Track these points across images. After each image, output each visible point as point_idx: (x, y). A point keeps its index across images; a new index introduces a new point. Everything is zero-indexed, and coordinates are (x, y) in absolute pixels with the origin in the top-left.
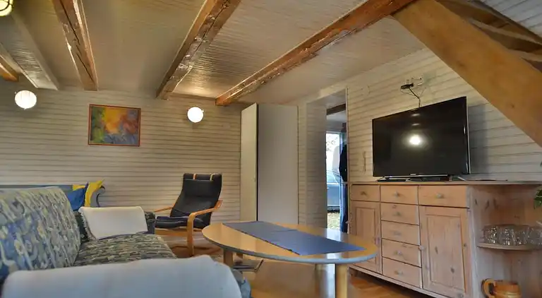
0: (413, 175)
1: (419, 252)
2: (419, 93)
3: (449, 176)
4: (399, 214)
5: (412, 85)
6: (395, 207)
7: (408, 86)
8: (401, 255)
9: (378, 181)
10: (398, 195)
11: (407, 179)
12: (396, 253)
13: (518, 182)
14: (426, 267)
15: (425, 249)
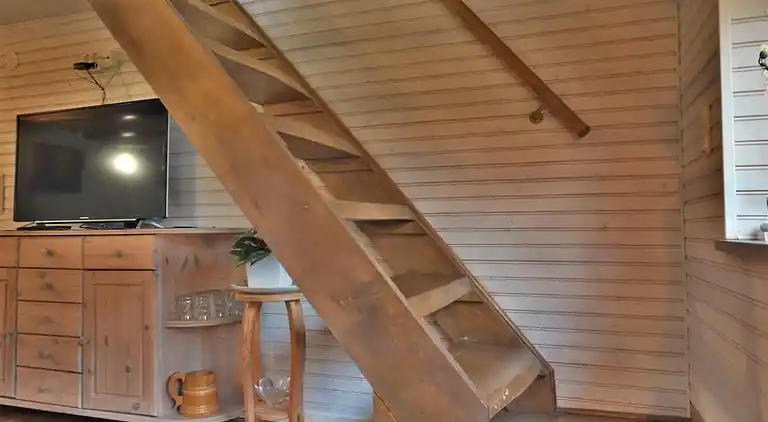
0: (86, 219)
1: (80, 348)
2: (103, 81)
3: (138, 220)
4: (49, 287)
5: (92, 65)
6: (43, 276)
7: (87, 66)
8: (50, 357)
9: (19, 229)
10: (50, 253)
11: (74, 227)
12: (41, 355)
13: (223, 229)
14: (89, 372)
15: (88, 342)
